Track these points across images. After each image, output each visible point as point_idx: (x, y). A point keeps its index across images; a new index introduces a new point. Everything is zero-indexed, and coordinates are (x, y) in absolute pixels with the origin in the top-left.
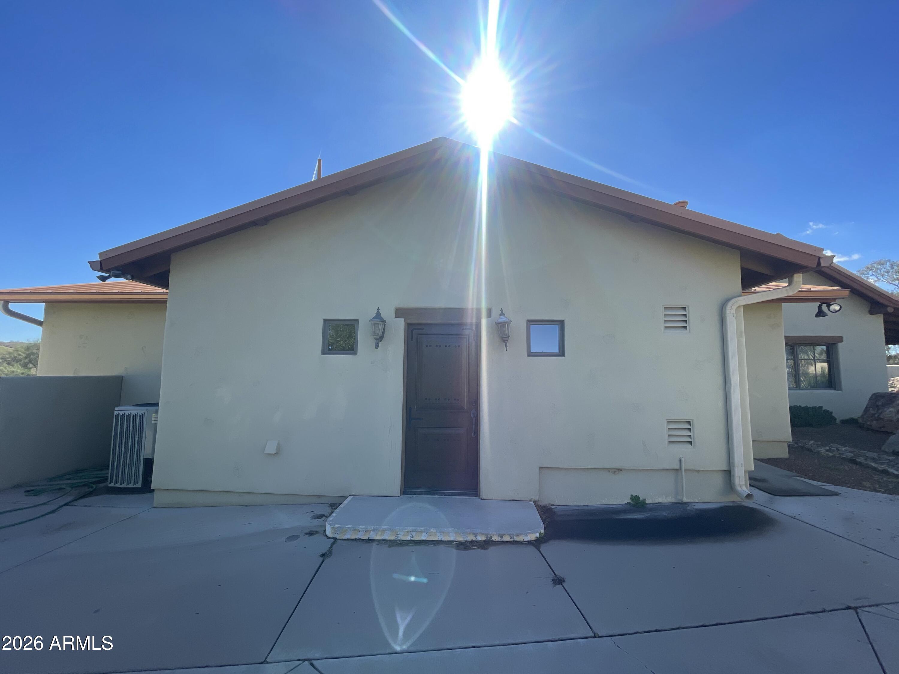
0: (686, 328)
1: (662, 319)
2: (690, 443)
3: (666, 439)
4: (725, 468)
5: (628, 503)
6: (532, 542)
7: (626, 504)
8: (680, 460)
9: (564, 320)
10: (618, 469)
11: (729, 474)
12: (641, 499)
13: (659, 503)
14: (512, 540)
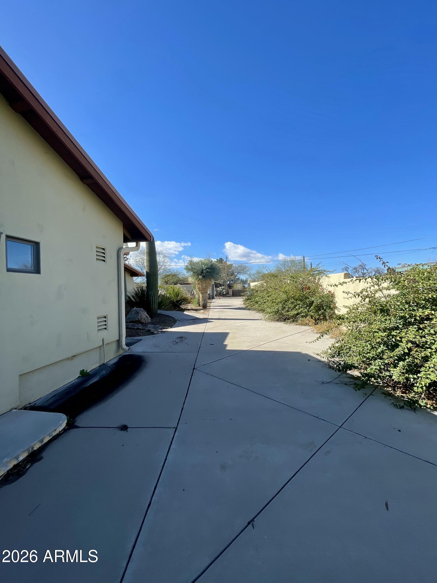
0: (104, 261)
1: (95, 253)
2: (106, 329)
3: (97, 329)
4: (118, 339)
5: (79, 377)
6: (65, 428)
7: (78, 378)
8: (103, 340)
9: (39, 242)
10: (74, 356)
11: (119, 342)
12: (85, 370)
13: (93, 369)
14: (51, 437)
